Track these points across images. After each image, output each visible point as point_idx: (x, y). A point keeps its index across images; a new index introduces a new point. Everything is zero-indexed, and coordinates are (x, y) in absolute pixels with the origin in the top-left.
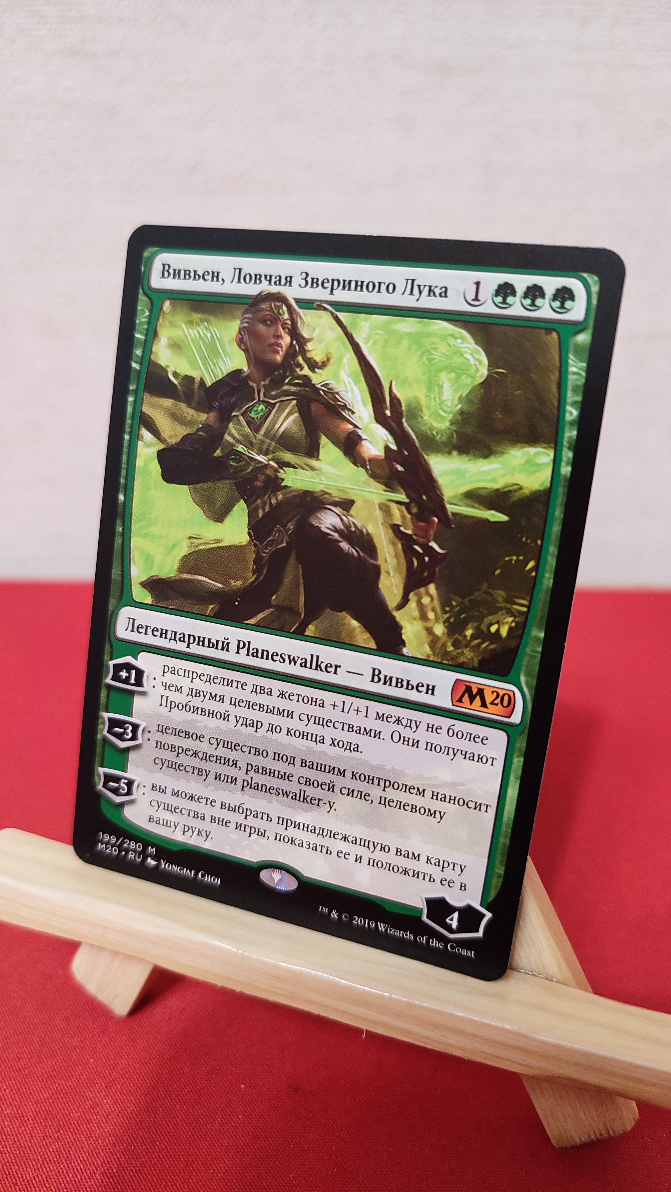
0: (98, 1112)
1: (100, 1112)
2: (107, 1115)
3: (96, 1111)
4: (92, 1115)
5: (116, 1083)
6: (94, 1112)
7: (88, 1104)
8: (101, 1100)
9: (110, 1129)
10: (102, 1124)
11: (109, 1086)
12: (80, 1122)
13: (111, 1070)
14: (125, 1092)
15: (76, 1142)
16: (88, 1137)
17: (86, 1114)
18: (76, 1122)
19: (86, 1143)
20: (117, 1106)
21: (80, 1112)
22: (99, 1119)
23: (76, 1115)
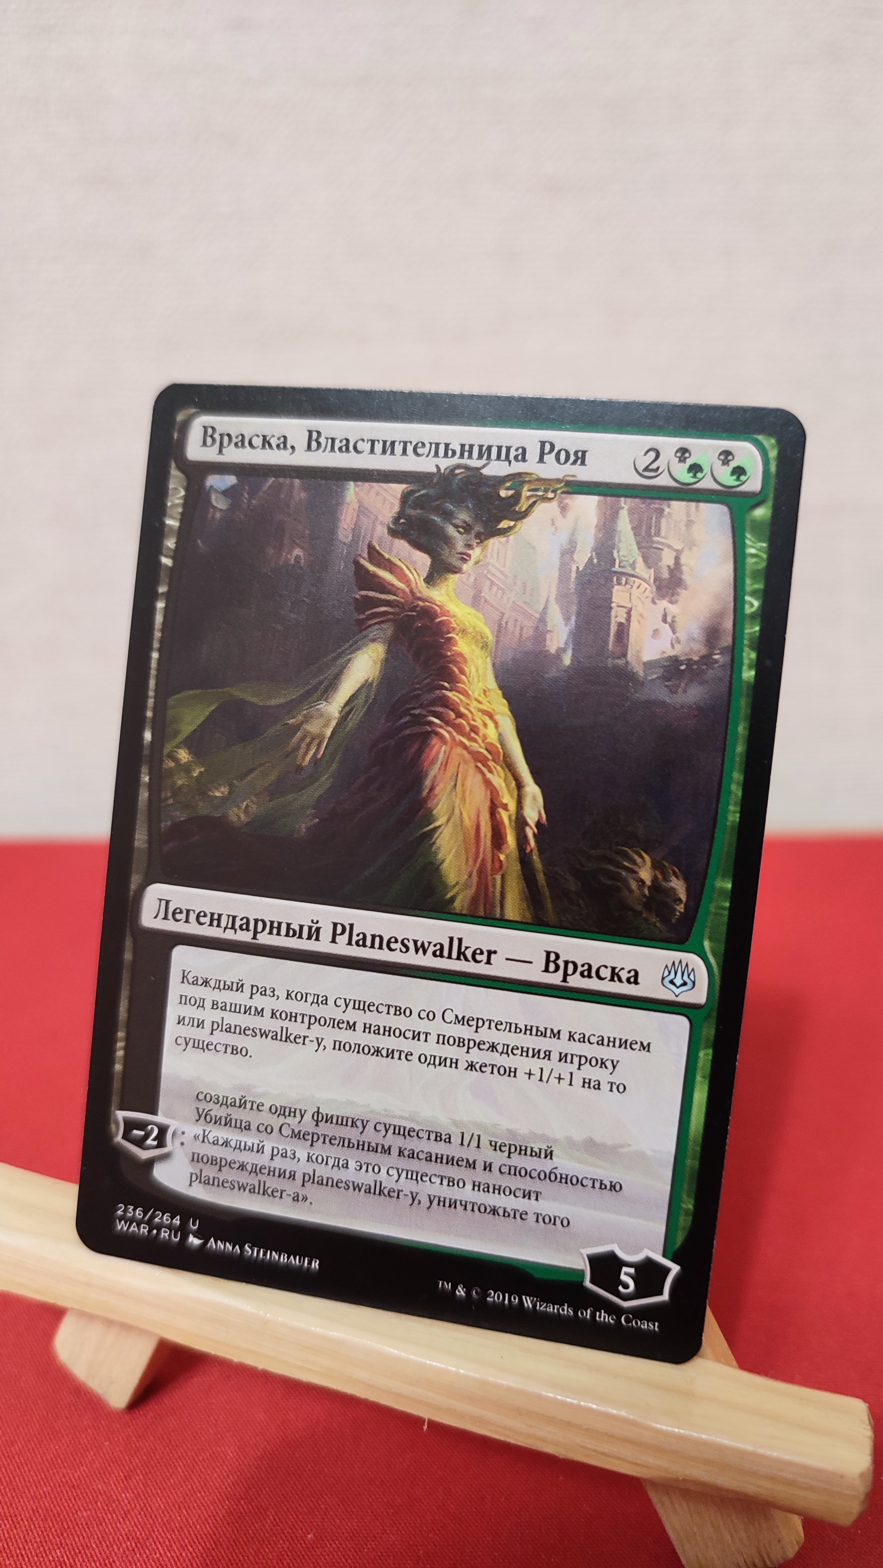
0: (113, 1510)
1: (116, 1509)
2: (125, 1514)
3: (111, 1509)
4: (106, 1514)
5: (138, 1471)
6: (109, 1510)
7: (101, 1499)
8: (118, 1495)
9: (129, 1531)
10: (118, 1524)
11: (129, 1475)
12: (89, 1523)
13: (132, 1456)
14: (149, 1483)
15: (84, 1549)
16: (100, 1543)
17: (98, 1513)
18: (84, 1523)
19: (97, 1550)
20: (138, 1502)
21: (90, 1510)
22: (115, 1518)
23: (85, 1514)
